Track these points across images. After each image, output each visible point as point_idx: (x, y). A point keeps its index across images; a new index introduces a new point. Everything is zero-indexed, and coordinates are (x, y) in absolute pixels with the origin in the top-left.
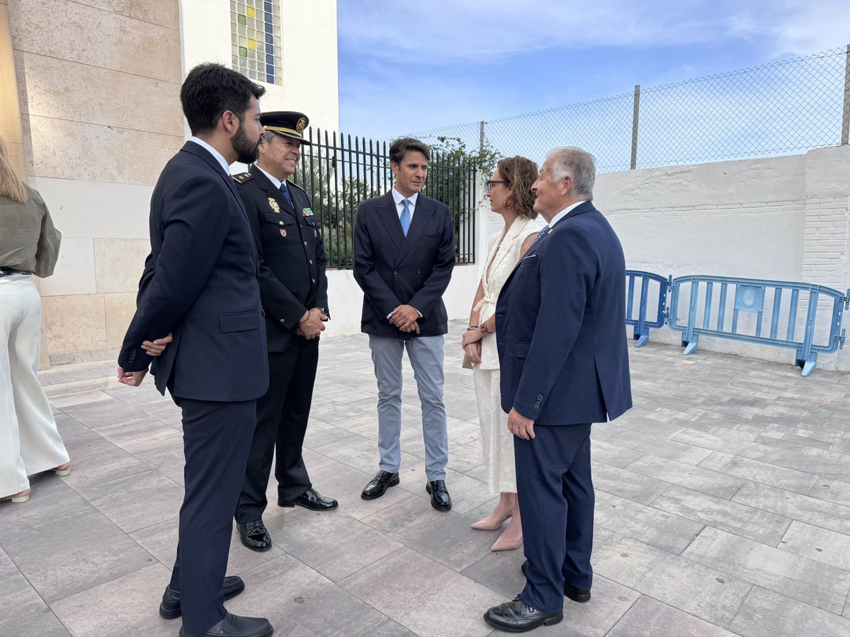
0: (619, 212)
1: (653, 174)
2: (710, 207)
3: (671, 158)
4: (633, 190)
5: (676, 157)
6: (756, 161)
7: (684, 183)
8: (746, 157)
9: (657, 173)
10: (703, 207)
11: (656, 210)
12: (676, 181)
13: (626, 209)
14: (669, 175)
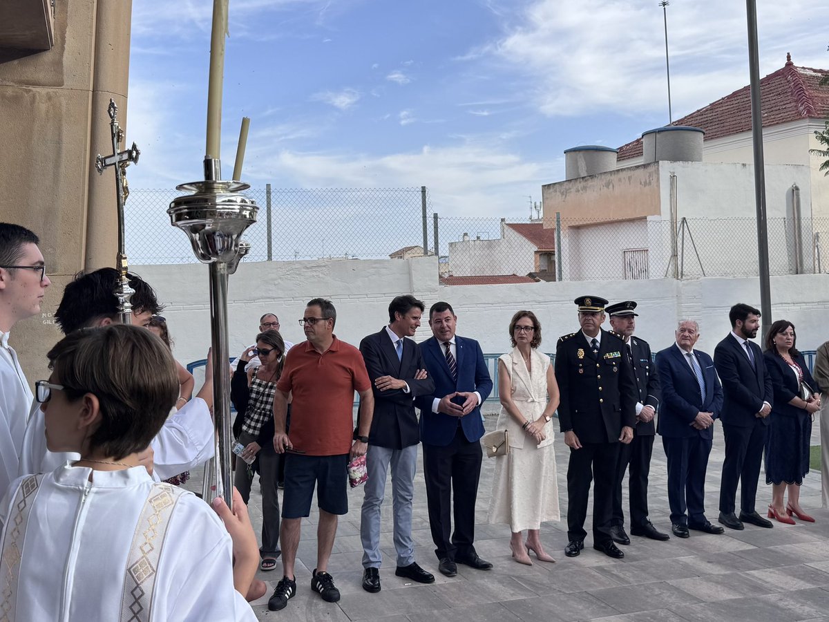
0: (261, 300)
1: (294, 267)
2: (343, 297)
3: (305, 253)
4: (276, 280)
5: (310, 253)
6: (376, 262)
7: (321, 275)
8: (369, 258)
9: (297, 266)
10: (337, 297)
11: (297, 299)
12: (315, 274)
13: (269, 298)
14: (308, 268)
